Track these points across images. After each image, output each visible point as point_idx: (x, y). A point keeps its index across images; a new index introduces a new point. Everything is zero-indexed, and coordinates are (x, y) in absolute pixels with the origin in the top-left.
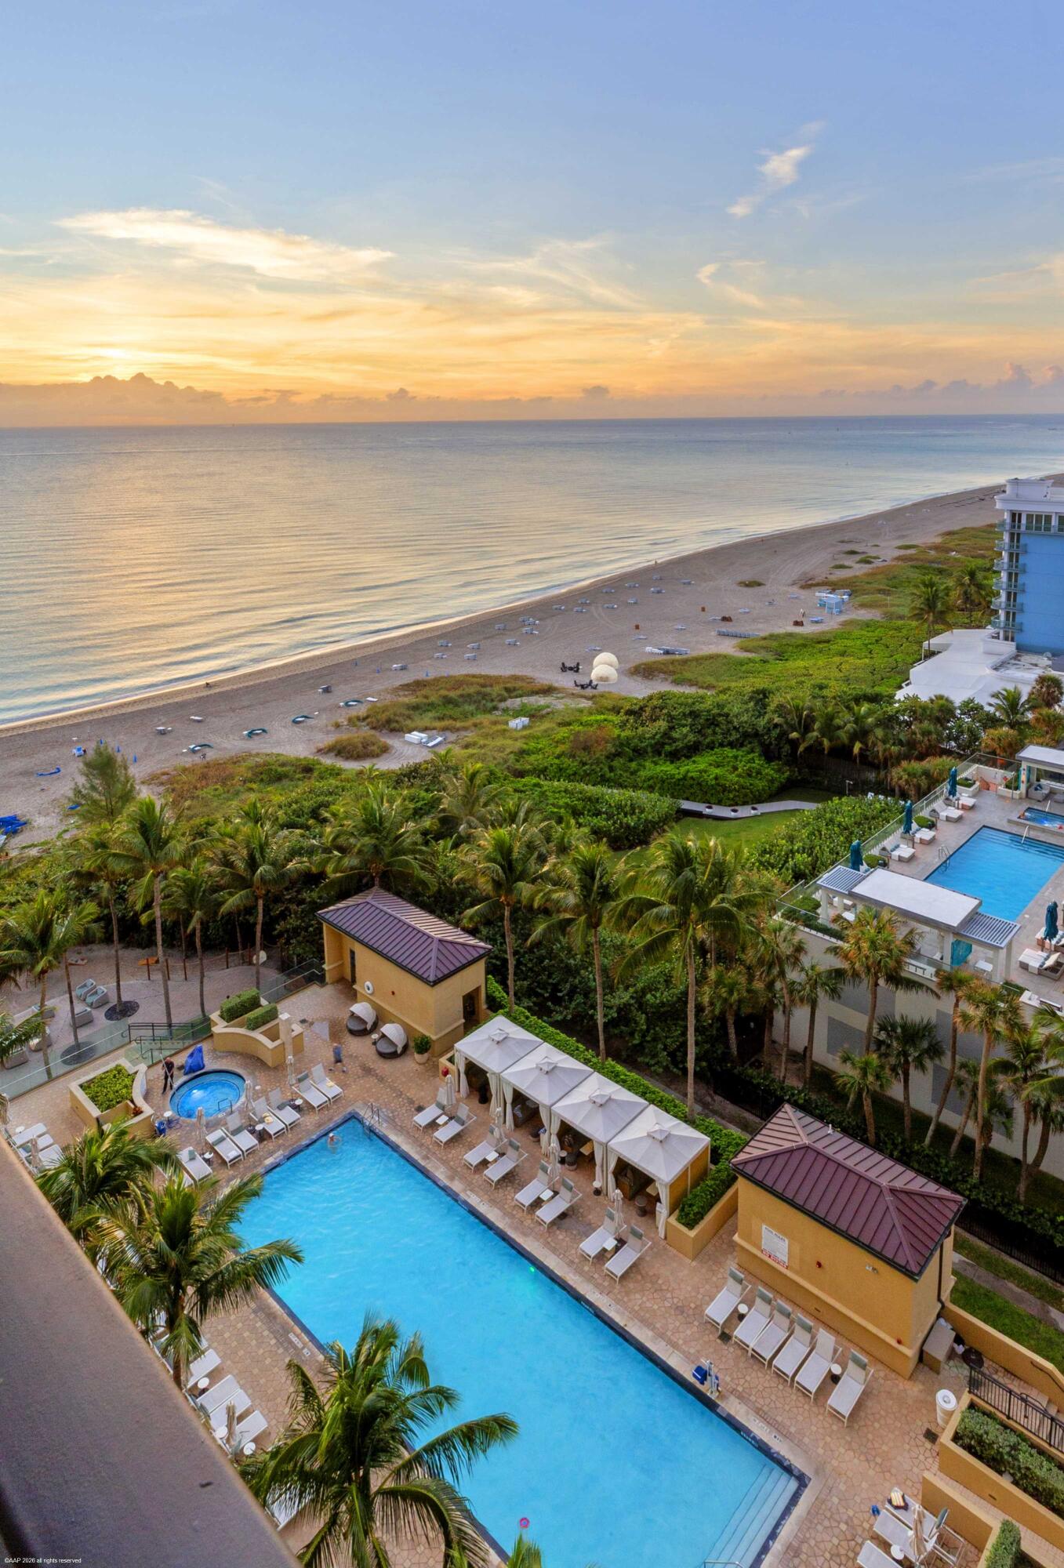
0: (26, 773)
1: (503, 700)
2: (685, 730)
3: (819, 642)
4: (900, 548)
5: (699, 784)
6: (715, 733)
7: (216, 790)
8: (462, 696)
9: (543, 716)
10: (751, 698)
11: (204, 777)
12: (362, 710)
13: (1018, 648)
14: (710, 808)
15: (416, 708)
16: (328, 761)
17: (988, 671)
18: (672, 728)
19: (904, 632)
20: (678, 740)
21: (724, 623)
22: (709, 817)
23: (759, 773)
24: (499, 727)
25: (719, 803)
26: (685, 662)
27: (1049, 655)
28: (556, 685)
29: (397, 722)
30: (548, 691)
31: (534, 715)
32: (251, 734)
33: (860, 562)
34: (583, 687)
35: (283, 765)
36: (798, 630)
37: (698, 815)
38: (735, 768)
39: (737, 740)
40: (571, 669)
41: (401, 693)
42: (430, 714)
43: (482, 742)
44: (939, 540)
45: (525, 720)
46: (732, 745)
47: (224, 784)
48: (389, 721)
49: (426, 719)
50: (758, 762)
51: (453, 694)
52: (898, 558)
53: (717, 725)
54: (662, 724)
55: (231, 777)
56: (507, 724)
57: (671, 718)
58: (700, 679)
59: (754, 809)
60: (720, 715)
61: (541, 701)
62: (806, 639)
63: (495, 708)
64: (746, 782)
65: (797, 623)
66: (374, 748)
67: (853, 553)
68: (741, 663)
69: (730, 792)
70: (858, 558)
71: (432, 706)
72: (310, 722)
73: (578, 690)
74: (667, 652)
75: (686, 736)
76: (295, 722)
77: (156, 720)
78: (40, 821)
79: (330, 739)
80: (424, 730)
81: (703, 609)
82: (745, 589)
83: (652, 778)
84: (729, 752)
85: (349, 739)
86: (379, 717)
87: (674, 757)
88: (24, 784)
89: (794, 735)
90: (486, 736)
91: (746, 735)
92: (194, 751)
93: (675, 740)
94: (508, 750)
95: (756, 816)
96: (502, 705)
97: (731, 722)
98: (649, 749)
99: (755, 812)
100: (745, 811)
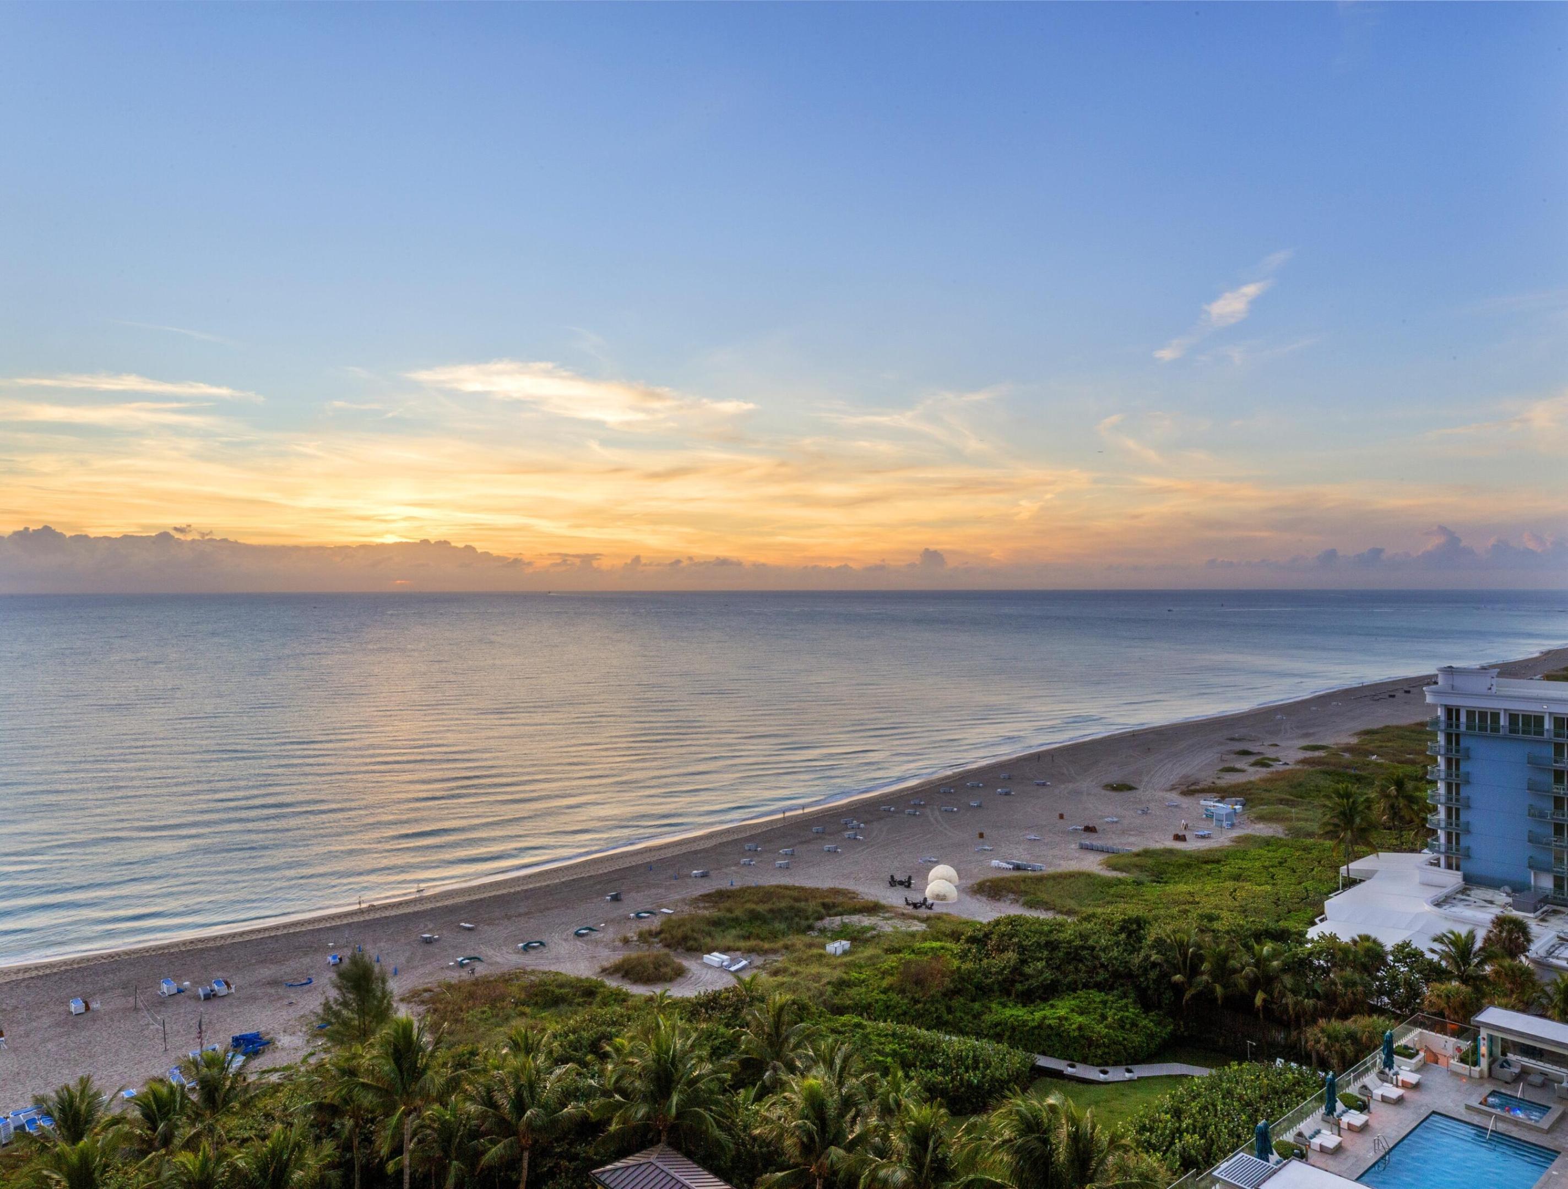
0: (274, 983)
1: (821, 918)
2: (1040, 965)
3: (1206, 862)
4: (1306, 748)
5: (1058, 1035)
6: (1077, 970)
7: (483, 1012)
8: (771, 911)
9: (867, 940)
10: (1122, 929)
11: (471, 996)
12: (655, 923)
13: (1467, 879)
14: (1072, 1066)
15: (716, 923)
16: (612, 983)
17: (1428, 908)
18: (1023, 962)
19: (1315, 853)
20: (1031, 976)
21: (1087, 834)
22: (1071, 1078)
23: (1134, 1024)
24: (815, 951)
25: (1084, 1061)
26: (1040, 880)
27: (1507, 889)
28: (883, 902)
29: (695, 939)
30: (874, 909)
31: (857, 938)
32: (527, 948)
33: (1255, 764)
34: (915, 906)
35: (561, 986)
36: (1179, 845)
37: (1059, 1075)
38: (1104, 1017)
39: (1106, 980)
40: (901, 883)
41: (701, 905)
42: (734, 932)
43: (793, 969)
44: (1354, 741)
45: (846, 944)
46: (1099, 987)
47: (493, 1007)
48: (685, 938)
49: (729, 937)
50: (1132, 1011)
51: (761, 908)
52: (1304, 761)
53: (1081, 961)
54: (1011, 956)
55: (502, 998)
56: (824, 947)
57: (1022, 949)
58: (1058, 902)
59: (1129, 1071)
60: (1083, 948)
61: (866, 921)
62: (1190, 857)
63: (810, 928)
64: (1120, 1035)
65: (1178, 838)
66: (668, 970)
67: (1246, 753)
68: (1109, 883)
69: (1098, 1046)
70: (1252, 759)
71: (736, 922)
72: (595, 935)
73: (910, 910)
74: (1017, 868)
75: (1041, 972)
76: (578, 935)
77: (422, 926)
78: (285, 1041)
79: (615, 958)
80: (725, 950)
81: (1061, 816)
82: (1114, 794)
83: (997, 1025)
84: (1097, 996)
85: (639, 958)
86: (674, 932)
87: (1027, 998)
88: (271, 995)
89: (1178, 977)
90: (799, 961)
91: (1116, 975)
92: (461, 965)
93: (1028, 977)
94: (824, 981)
95: (1130, 1080)
96: (819, 924)
97: (1097, 958)
98: (996, 987)
99: (1128, 1075)
100: (1117, 1074)
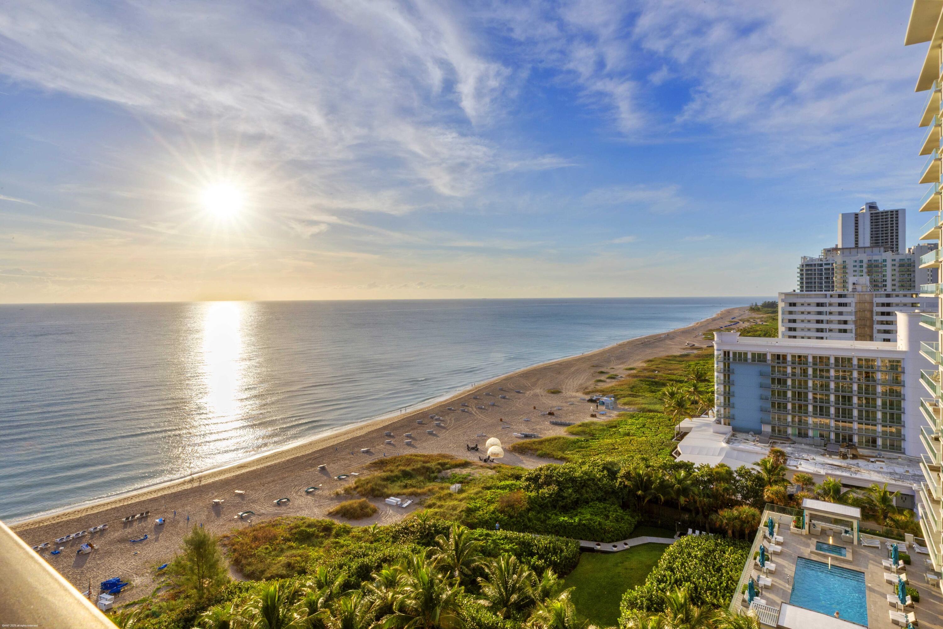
0: (122, 540)
1: (440, 471)
2: (570, 491)
3: (611, 428)
4: (627, 369)
5: (589, 528)
6: (587, 492)
7: (267, 548)
8: (413, 470)
9: (468, 483)
10: (604, 468)
11: (255, 539)
12: (352, 483)
13: (733, 429)
14: (599, 545)
15: (387, 479)
16: (338, 523)
17: (724, 445)
18: (560, 490)
20: (566, 498)
21: (550, 417)
22: (598, 551)
23: (622, 519)
24: (446, 492)
25: (602, 541)
26: (541, 443)
27: (752, 433)
28: (468, 460)
29: (378, 490)
30: (465, 465)
31: (464, 481)
32: (279, 504)
33: (609, 378)
34: (485, 461)
35: (309, 526)
36: (594, 420)
37: (592, 550)
38: (607, 517)
39: (602, 496)
40: (473, 448)
41: (372, 469)
42: (399, 483)
43: (439, 503)
44: (645, 365)
45: (458, 486)
46: (599, 500)
47: (271, 544)
48: (373, 490)
49: (396, 487)
50: (620, 512)
51: (408, 469)
52: (629, 376)
53: (588, 487)
54: (554, 488)
55: (275, 537)
56: (448, 488)
57: (558, 483)
58: (554, 453)
59: (626, 544)
60: (588, 480)
61: (465, 471)
62: (603, 425)
63: (436, 478)
64: (617, 526)
65: (593, 416)
66: (368, 510)
67: (603, 372)
68: (575, 442)
69: (609, 533)
70: (607, 376)
71: (398, 478)
72: (317, 492)
73: (482, 463)
74: (526, 436)
75: (571, 495)
76: (308, 493)
77: (210, 494)
78: (137, 581)
79: (335, 506)
80: (397, 495)
81: (535, 408)
82: (553, 395)
83: (557, 525)
84: (601, 505)
85: (350, 505)
86: (365, 487)
87: (565, 510)
88: (121, 549)
89: (640, 492)
90: (440, 498)
91: (607, 492)
92: (241, 518)
93: (564, 498)
94: (459, 510)
95: (627, 549)
96: (440, 475)
97: (596, 484)
98: (549, 505)
99: (626, 547)
100: (621, 546)
